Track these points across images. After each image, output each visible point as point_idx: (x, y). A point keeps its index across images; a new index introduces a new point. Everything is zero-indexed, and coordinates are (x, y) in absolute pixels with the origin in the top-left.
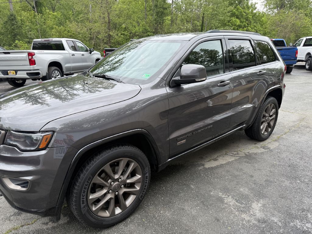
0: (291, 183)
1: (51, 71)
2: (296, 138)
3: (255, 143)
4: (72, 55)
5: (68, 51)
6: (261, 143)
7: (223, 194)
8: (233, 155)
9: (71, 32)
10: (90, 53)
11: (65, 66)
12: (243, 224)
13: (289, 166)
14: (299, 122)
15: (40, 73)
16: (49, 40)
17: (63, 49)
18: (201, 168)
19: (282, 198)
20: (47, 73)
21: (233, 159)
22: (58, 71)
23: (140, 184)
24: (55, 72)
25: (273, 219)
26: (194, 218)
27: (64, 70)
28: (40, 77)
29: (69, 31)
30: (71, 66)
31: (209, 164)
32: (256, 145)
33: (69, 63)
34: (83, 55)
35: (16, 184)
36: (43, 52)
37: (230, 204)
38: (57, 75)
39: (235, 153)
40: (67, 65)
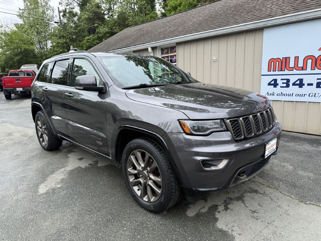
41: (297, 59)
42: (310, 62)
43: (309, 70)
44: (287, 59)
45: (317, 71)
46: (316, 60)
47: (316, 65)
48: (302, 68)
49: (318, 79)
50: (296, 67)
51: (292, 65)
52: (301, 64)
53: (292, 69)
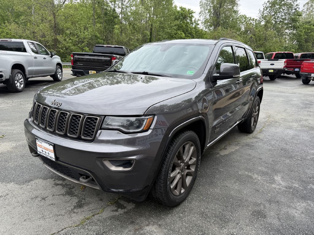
0: (290, 161)
1: (15, 74)
2: (272, 130)
3: (246, 135)
4: (35, 58)
5: (30, 54)
6: (251, 135)
7: (248, 173)
8: (237, 145)
9: (11, 35)
10: (51, 57)
11: (28, 69)
12: (277, 192)
13: (282, 150)
14: (268, 119)
15: (3, 76)
16: (7, 41)
17: (25, 50)
18: (218, 156)
19: (291, 171)
20: (10, 76)
21: (238, 148)
22: (21, 74)
23: (195, 166)
24: (18, 75)
25: (294, 185)
26: (239, 191)
27: (27, 73)
28: (3, 79)
29: (7, 32)
30: (33, 70)
31: (223, 153)
32: (248, 136)
33: (31, 66)
34: (45, 58)
35: (116, 166)
36: (6, 53)
37: (259, 179)
38: (20, 78)
39: (236, 143)
40: (30, 68)
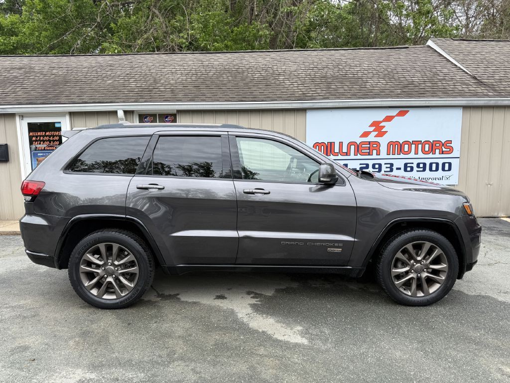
41: (341, 144)
42: (353, 147)
43: (352, 156)
44: (332, 144)
45: (359, 157)
46: (358, 146)
47: (358, 151)
48: (347, 153)
49: (360, 164)
50: (341, 152)
51: (337, 150)
52: (345, 150)
53: (336, 154)
